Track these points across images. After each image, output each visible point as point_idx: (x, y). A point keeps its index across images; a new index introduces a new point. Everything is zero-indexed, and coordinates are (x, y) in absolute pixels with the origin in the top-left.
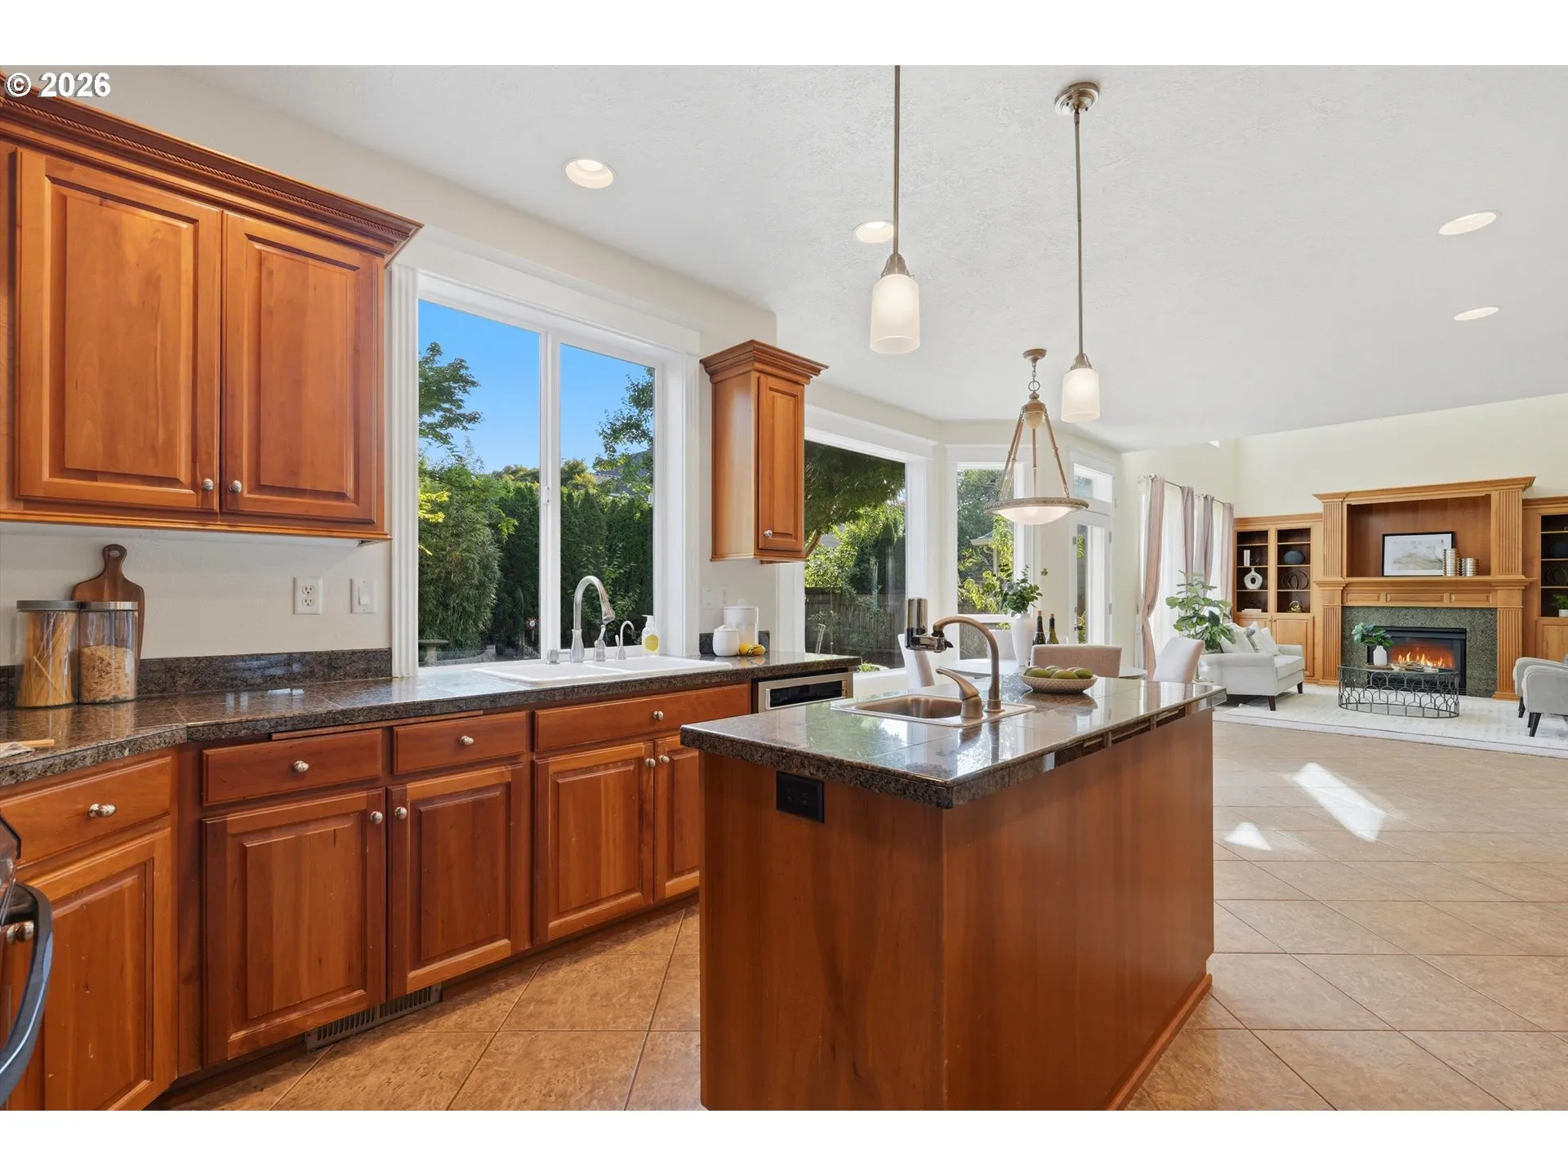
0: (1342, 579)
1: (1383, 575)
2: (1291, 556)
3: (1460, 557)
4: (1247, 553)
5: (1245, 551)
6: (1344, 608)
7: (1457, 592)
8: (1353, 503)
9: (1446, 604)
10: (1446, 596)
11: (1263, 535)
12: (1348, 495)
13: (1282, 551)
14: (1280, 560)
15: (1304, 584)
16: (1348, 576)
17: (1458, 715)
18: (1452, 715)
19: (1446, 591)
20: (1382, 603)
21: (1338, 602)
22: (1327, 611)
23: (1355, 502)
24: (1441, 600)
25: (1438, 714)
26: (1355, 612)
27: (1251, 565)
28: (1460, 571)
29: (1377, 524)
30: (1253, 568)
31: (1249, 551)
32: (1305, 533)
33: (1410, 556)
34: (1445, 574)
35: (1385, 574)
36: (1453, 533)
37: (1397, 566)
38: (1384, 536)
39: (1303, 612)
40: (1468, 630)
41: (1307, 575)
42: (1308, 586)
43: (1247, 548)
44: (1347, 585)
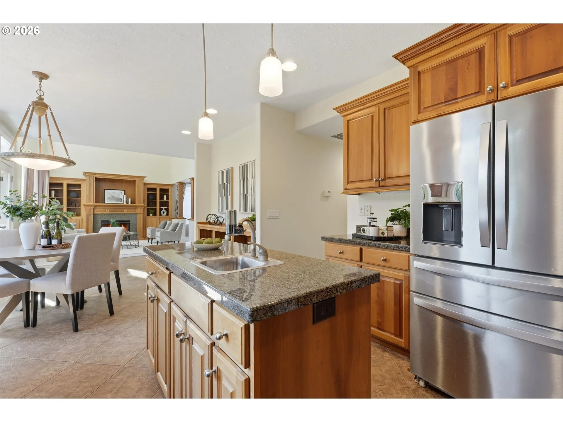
0: (93, 204)
1: (104, 203)
2: (72, 194)
3: (127, 198)
4: (53, 192)
5: (52, 191)
6: (94, 214)
7: (127, 209)
8: (97, 177)
9: (125, 212)
10: (125, 210)
11: (61, 185)
12: (95, 174)
13: (69, 192)
14: (68, 196)
15: (77, 205)
16: (95, 203)
17: (138, 246)
18: (137, 246)
19: (125, 208)
20: (106, 213)
21: (92, 212)
22: (87, 215)
23: (98, 176)
24: (123, 211)
25: (132, 247)
26: (97, 215)
27: (55, 197)
28: (127, 202)
29: (103, 185)
30: (56, 198)
31: (54, 191)
32: (79, 186)
33: (112, 197)
34: (124, 203)
35: (105, 203)
36: (124, 190)
37: (109, 200)
38: (105, 189)
39: (77, 216)
40: (130, 220)
41: (79, 202)
42: (79, 206)
43: (53, 190)
44: (96, 206)
